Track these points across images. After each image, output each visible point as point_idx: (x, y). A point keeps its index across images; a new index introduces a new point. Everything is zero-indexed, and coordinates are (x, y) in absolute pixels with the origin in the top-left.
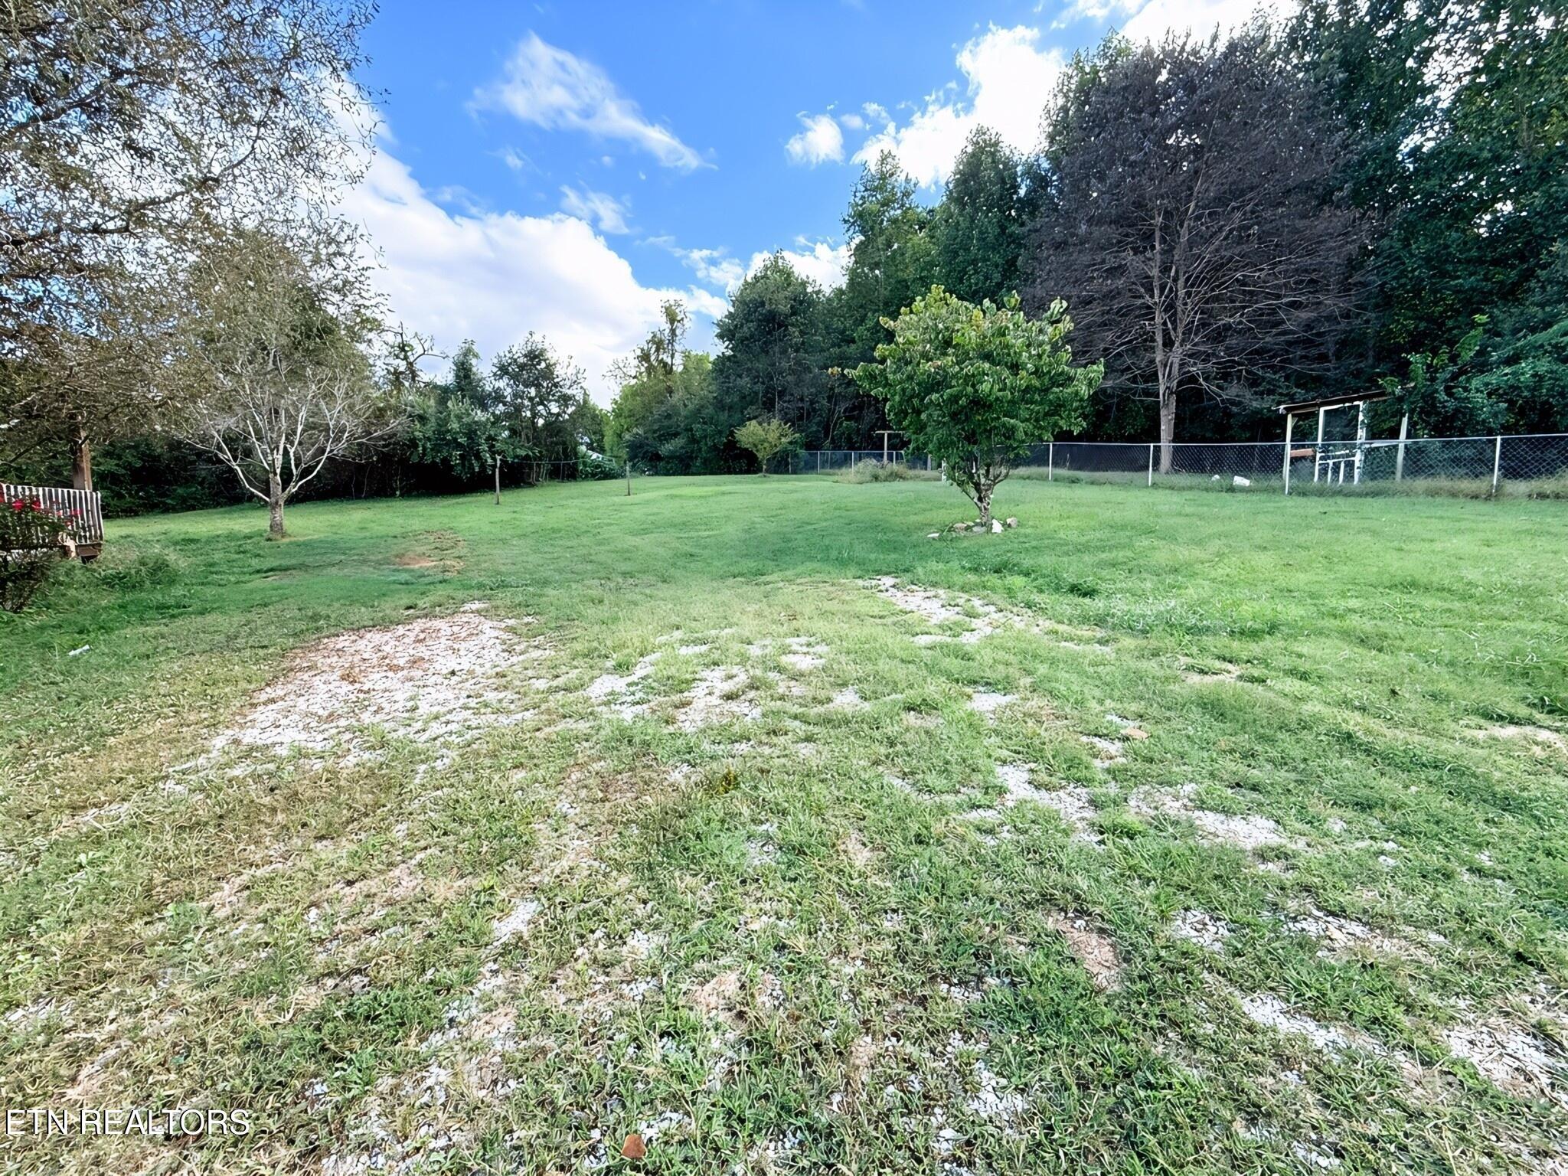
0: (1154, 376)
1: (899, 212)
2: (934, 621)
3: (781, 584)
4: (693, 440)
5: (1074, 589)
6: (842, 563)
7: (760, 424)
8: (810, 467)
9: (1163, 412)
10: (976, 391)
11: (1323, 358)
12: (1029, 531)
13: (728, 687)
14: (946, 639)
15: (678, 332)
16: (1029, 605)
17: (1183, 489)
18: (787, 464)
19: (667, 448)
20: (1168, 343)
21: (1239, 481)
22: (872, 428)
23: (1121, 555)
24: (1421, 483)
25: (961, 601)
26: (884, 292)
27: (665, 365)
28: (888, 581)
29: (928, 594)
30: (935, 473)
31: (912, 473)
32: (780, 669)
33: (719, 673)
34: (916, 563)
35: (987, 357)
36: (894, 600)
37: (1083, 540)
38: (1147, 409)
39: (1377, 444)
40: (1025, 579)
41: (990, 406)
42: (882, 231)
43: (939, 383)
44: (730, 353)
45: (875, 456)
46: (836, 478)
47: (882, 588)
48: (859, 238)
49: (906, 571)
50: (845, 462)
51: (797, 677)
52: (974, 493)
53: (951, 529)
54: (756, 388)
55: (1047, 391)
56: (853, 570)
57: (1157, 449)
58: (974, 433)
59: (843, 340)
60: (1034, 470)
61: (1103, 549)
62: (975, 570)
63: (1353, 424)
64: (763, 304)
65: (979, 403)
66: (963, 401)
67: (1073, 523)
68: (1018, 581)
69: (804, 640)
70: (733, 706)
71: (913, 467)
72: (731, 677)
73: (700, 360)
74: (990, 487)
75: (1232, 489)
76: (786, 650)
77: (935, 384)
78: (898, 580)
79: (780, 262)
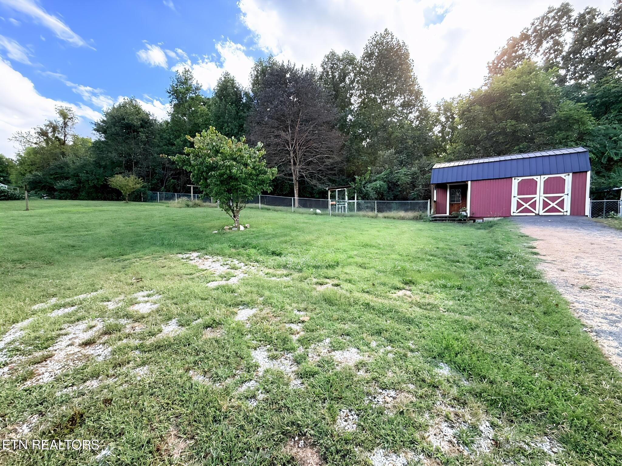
0: (291, 175)
1: (194, 95)
2: (217, 273)
3: (134, 260)
4: (79, 182)
5: (274, 253)
6: (171, 246)
7: (124, 177)
8: (153, 199)
9: (295, 187)
10: (231, 172)
11: (335, 175)
12: (254, 229)
13: (86, 336)
14: (223, 282)
15: (69, 124)
16: (257, 261)
17: (302, 214)
18: (141, 197)
19: (59, 185)
20: (295, 164)
21: (318, 211)
22: (185, 184)
23: (288, 238)
24: (361, 213)
25: (229, 262)
26: (189, 127)
27: (59, 140)
28: (195, 254)
29: (215, 260)
30: (215, 205)
31: (204, 204)
32: (127, 316)
33: (82, 325)
34: (208, 245)
35: (235, 159)
36: (197, 264)
37: (274, 233)
38: (290, 185)
39: (350, 201)
40: (254, 250)
41: (237, 179)
42: (186, 101)
43: (215, 167)
44: (103, 139)
45: (187, 196)
46: (167, 205)
47: (191, 258)
48: (175, 102)
49: (203, 249)
50: (171, 198)
51: (140, 319)
52: (232, 214)
53: (223, 229)
54: (121, 159)
55: (258, 175)
56: (176, 250)
57: (294, 199)
58: (231, 190)
59: (169, 144)
60: (253, 205)
61: (282, 236)
62: (234, 247)
63: (344, 195)
64: (124, 119)
65: (232, 177)
66: (225, 176)
67: (270, 226)
68: (253, 251)
69: (145, 293)
70: (89, 350)
71: (205, 202)
72: (91, 327)
73: (84, 141)
74: (238, 212)
75: (316, 214)
76: (133, 302)
77: (213, 167)
78: (199, 254)
79: (134, 102)
